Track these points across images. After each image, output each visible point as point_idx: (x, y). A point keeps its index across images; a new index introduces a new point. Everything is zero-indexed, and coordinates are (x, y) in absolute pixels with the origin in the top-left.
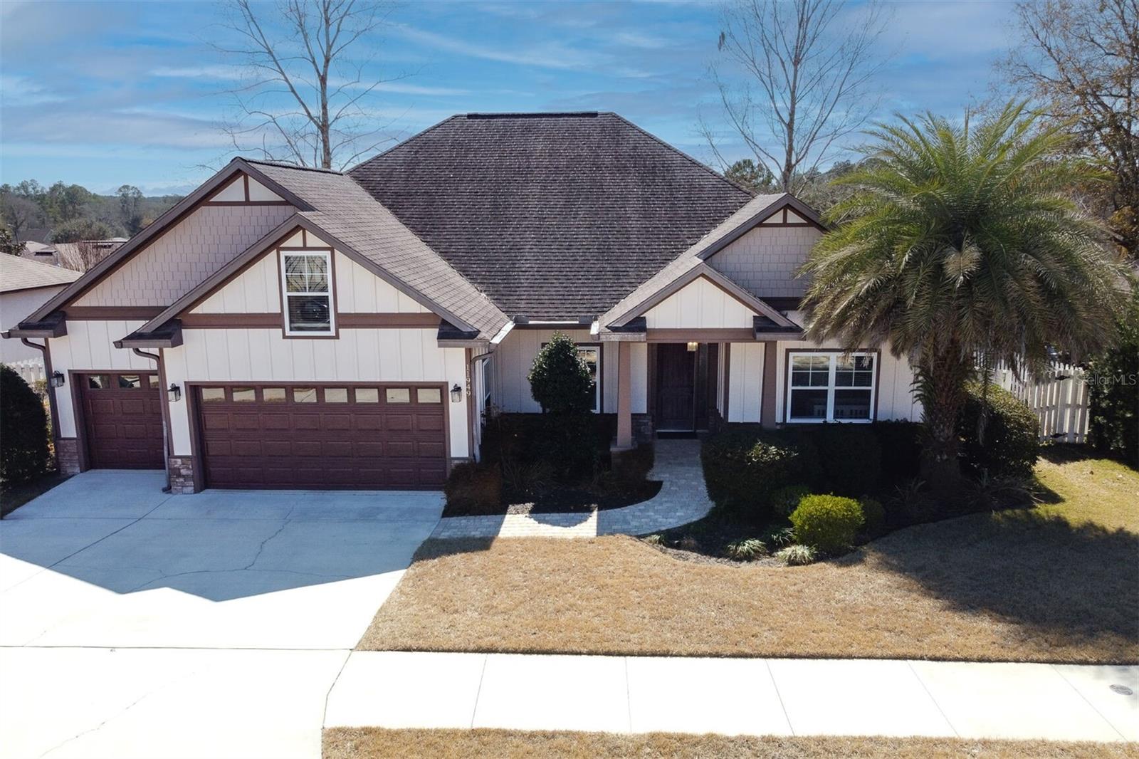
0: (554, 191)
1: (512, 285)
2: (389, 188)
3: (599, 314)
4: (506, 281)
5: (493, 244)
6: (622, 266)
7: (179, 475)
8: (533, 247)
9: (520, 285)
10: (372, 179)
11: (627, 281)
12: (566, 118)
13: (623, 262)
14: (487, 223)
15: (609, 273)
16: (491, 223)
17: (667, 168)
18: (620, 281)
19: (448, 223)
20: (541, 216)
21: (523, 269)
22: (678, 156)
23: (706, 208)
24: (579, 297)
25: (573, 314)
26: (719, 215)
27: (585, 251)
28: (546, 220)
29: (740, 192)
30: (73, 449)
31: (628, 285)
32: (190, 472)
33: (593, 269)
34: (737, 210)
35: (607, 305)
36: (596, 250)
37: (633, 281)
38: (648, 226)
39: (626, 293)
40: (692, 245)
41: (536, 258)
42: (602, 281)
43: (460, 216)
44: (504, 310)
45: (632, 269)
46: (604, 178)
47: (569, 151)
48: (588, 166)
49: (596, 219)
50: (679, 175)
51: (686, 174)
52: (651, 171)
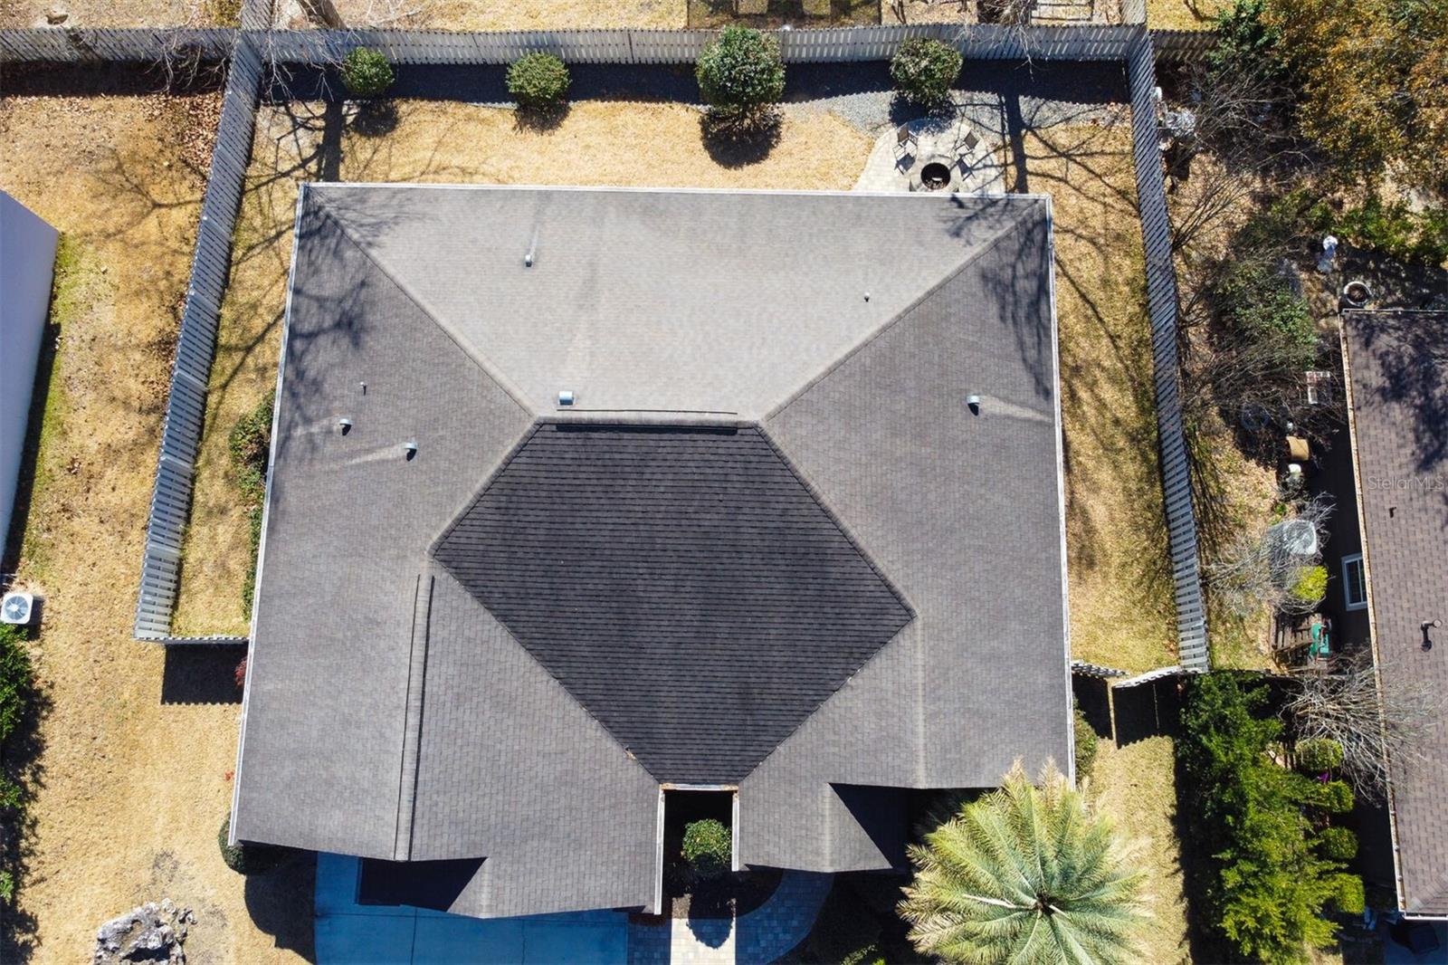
0: (687, 596)
1: (656, 741)
2: (493, 583)
3: (739, 778)
4: (649, 735)
5: (629, 682)
6: (762, 717)
8: (671, 688)
9: (662, 741)
10: (465, 565)
11: (766, 738)
13: (764, 712)
14: (618, 650)
15: (749, 728)
16: (623, 650)
17: (822, 556)
18: (760, 738)
19: (576, 648)
20: (675, 640)
21: (664, 720)
22: (837, 532)
23: (856, 634)
24: (720, 757)
25: (716, 778)
26: (869, 645)
27: (725, 695)
28: (683, 646)
29: (899, 607)
31: (766, 743)
33: (733, 722)
34: (890, 638)
35: (746, 768)
36: (736, 696)
37: (771, 738)
38: (791, 659)
39: (765, 754)
40: (834, 691)
41: (675, 705)
42: (742, 737)
43: (587, 637)
44: (652, 772)
45: (771, 723)
46: (746, 573)
47: (704, 516)
48: (725, 548)
49: (736, 647)
50: (834, 571)
51: (842, 570)
52: (802, 562)
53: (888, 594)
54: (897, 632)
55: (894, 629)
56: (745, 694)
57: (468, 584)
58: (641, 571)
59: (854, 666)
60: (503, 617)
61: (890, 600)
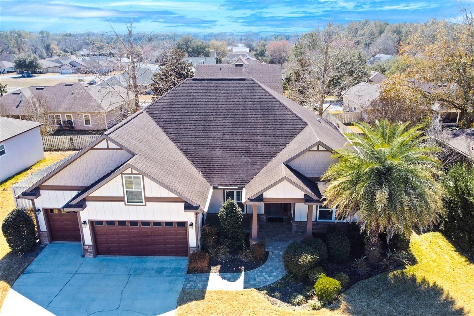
0: (228, 120)
1: (212, 169)
2: (162, 118)
3: (245, 184)
4: (209, 167)
5: (204, 147)
6: (254, 159)
7: (88, 252)
8: (220, 149)
9: (215, 169)
10: (155, 113)
11: (256, 167)
12: (233, 81)
13: (255, 157)
14: (201, 137)
15: (249, 163)
16: (203, 137)
17: (273, 109)
18: (254, 167)
19: (186, 136)
20: (223, 133)
21: (216, 161)
22: (278, 102)
23: (288, 130)
24: (238, 175)
25: (235, 183)
26: (293, 134)
27: (240, 151)
28: (225, 135)
29: (302, 122)
30: (46, 235)
31: (257, 169)
32: (92, 251)
33: (243, 161)
34: (300, 131)
35: (248, 179)
36: (245, 151)
37: (259, 167)
38: (265, 139)
39: (256, 173)
40: (282, 149)
41: (221, 155)
42: (247, 167)
43: (191, 133)
44: (209, 181)
45: (258, 161)
46: (248, 114)
47: (234, 99)
48: (241, 107)
49: (244, 135)
50: (278, 113)
51: (281, 112)
52: (267, 110)
53: (298, 119)
54: (302, 130)
56: (248, 151)
57: (154, 118)
58: (212, 113)
59: (289, 141)
60: (163, 128)
61: (298, 120)
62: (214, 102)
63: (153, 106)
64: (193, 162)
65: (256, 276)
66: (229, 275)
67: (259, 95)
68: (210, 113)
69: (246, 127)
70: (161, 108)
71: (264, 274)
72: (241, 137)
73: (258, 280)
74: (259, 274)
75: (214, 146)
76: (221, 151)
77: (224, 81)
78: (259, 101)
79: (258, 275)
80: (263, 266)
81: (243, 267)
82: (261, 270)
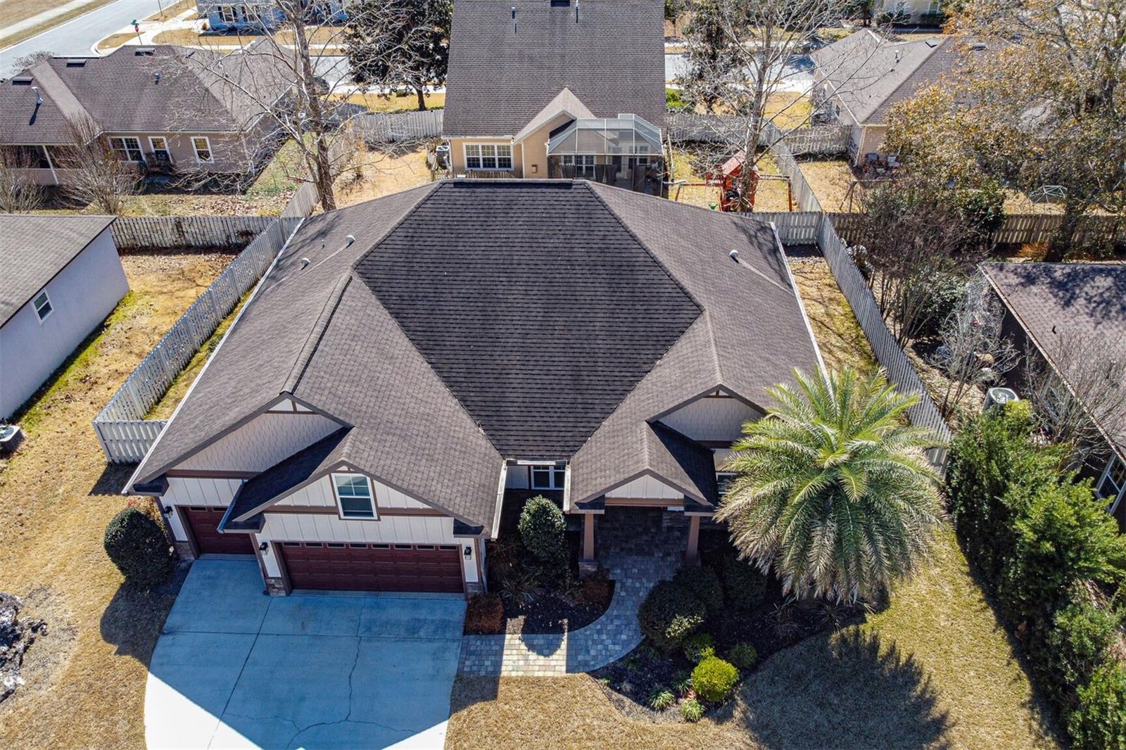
0: (534, 297)
1: (503, 418)
2: (393, 289)
3: (571, 454)
4: (498, 413)
5: (485, 366)
6: (590, 397)
7: (274, 588)
8: (518, 372)
9: (508, 418)
10: (376, 276)
11: (593, 415)
12: (544, 190)
13: (591, 392)
14: (480, 340)
15: (580, 406)
16: (483, 340)
17: (632, 268)
18: (589, 415)
19: (447, 339)
20: (524, 332)
21: (511, 399)
22: (642, 250)
23: (661, 325)
24: (555, 434)
25: (552, 454)
26: (671, 334)
27: (561, 377)
28: (529, 336)
29: (691, 304)
30: (187, 547)
31: (594, 420)
32: (282, 586)
33: (566, 401)
34: (687, 328)
35: (577, 444)
36: (569, 377)
37: (598, 415)
38: (612, 346)
39: (593, 430)
40: (646, 372)
41: (521, 386)
42: (574, 415)
43: (457, 330)
44: (498, 447)
45: (597, 401)
46: (577, 280)
47: (547, 240)
48: (562, 263)
49: (569, 337)
50: (642, 278)
51: (647, 277)
52: (617, 272)
53: (683, 295)
54: (691, 324)
55: (689, 321)
56: (576, 377)
57: (376, 290)
58: (501, 279)
59: (661, 352)
60: (396, 315)
61: (684, 299)
62: (504, 249)
63: (372, 258)
64: (464, 401)
65: (590, 643)
66: (539, 640)
67: (602, 229)
68: (497, 279)
69: (573, 315)
70: (389, 264)
71: (604, 637)
72: (563, 341)
73: (593, 652)
74: (596, 637)
75: (505, 362)
76: (520, 376)
77: (524, 190)
78: (602, 246)
79: (593, 640)
80: (603, 618)
81: (566, 621)
82: (599, 627)
